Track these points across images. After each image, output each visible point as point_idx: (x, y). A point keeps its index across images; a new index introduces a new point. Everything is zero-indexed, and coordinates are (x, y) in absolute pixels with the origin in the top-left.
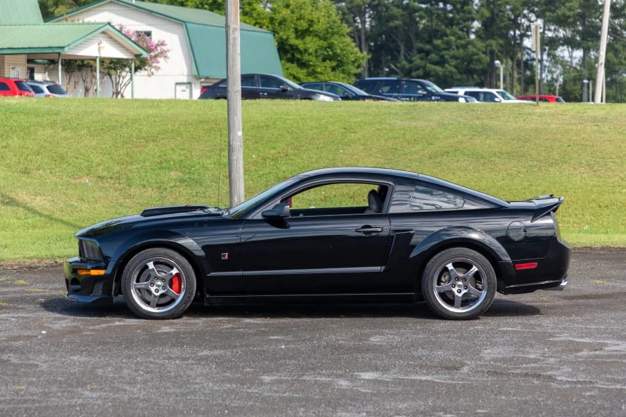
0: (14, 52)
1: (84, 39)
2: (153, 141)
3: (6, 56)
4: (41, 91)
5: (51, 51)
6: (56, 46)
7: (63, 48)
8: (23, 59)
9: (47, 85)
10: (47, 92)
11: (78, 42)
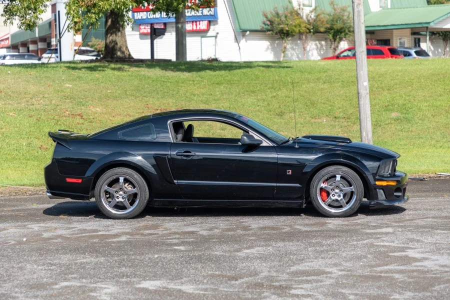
0: (401, 27)
1: (446, 16)
2: (388, 90)
3: (394, 30)
4: (410, 55)
5: (420, 26)
6: (425, 22)
7: (429, 23)
8: (408, 32)
9: (414, 50)
10: (414, 55)
11: (442, 18)
